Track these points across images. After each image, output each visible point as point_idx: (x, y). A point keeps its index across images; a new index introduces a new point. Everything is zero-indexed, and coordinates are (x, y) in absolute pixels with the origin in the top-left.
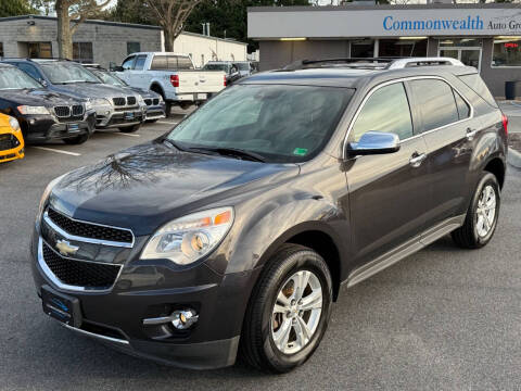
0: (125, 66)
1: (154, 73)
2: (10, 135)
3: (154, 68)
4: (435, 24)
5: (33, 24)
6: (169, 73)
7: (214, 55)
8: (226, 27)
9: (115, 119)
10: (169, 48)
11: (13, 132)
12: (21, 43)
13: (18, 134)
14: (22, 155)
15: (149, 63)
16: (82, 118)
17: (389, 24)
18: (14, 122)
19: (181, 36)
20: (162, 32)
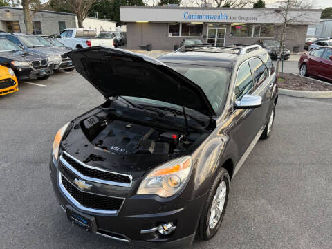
0: (62, 35)
1: (77, 39)
2: (10, 79)
3: (77, 37)
4: (207, 17)
5: (8, 11)
6: (86, 40)
7: (101, 28)
8: (105, 14)
9: (62, 66)
10: (81, 26)
11: (11, 77)
12: (3, 21)
13: (14, 77)
14: (18, 89)
15: (74, 34)
16: (46, 66)
17: (187, 16)
18: (11, 71)
19: (86, 19)
20: (76, 17)
